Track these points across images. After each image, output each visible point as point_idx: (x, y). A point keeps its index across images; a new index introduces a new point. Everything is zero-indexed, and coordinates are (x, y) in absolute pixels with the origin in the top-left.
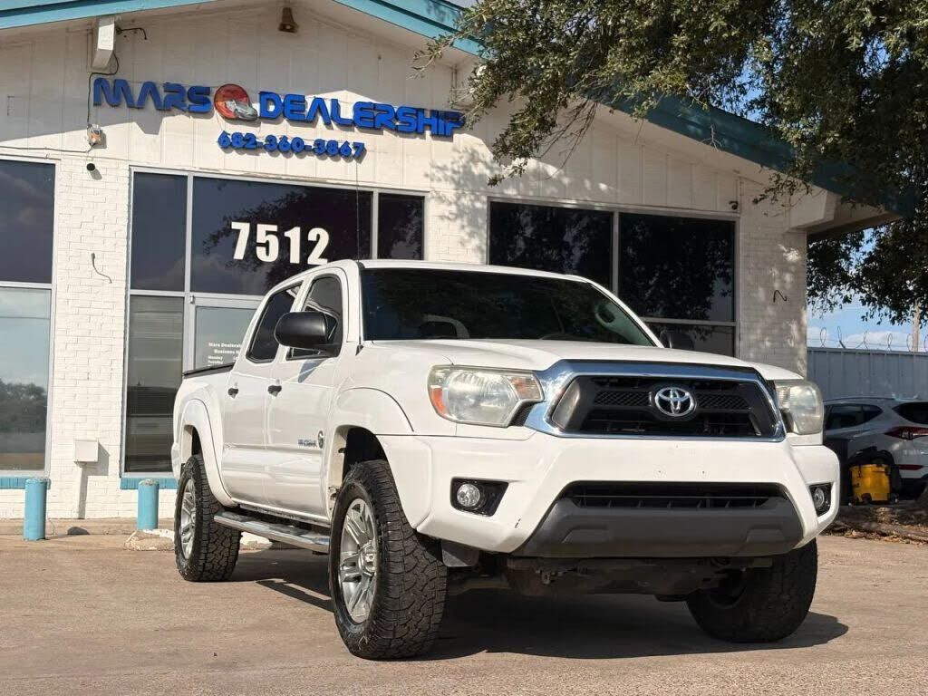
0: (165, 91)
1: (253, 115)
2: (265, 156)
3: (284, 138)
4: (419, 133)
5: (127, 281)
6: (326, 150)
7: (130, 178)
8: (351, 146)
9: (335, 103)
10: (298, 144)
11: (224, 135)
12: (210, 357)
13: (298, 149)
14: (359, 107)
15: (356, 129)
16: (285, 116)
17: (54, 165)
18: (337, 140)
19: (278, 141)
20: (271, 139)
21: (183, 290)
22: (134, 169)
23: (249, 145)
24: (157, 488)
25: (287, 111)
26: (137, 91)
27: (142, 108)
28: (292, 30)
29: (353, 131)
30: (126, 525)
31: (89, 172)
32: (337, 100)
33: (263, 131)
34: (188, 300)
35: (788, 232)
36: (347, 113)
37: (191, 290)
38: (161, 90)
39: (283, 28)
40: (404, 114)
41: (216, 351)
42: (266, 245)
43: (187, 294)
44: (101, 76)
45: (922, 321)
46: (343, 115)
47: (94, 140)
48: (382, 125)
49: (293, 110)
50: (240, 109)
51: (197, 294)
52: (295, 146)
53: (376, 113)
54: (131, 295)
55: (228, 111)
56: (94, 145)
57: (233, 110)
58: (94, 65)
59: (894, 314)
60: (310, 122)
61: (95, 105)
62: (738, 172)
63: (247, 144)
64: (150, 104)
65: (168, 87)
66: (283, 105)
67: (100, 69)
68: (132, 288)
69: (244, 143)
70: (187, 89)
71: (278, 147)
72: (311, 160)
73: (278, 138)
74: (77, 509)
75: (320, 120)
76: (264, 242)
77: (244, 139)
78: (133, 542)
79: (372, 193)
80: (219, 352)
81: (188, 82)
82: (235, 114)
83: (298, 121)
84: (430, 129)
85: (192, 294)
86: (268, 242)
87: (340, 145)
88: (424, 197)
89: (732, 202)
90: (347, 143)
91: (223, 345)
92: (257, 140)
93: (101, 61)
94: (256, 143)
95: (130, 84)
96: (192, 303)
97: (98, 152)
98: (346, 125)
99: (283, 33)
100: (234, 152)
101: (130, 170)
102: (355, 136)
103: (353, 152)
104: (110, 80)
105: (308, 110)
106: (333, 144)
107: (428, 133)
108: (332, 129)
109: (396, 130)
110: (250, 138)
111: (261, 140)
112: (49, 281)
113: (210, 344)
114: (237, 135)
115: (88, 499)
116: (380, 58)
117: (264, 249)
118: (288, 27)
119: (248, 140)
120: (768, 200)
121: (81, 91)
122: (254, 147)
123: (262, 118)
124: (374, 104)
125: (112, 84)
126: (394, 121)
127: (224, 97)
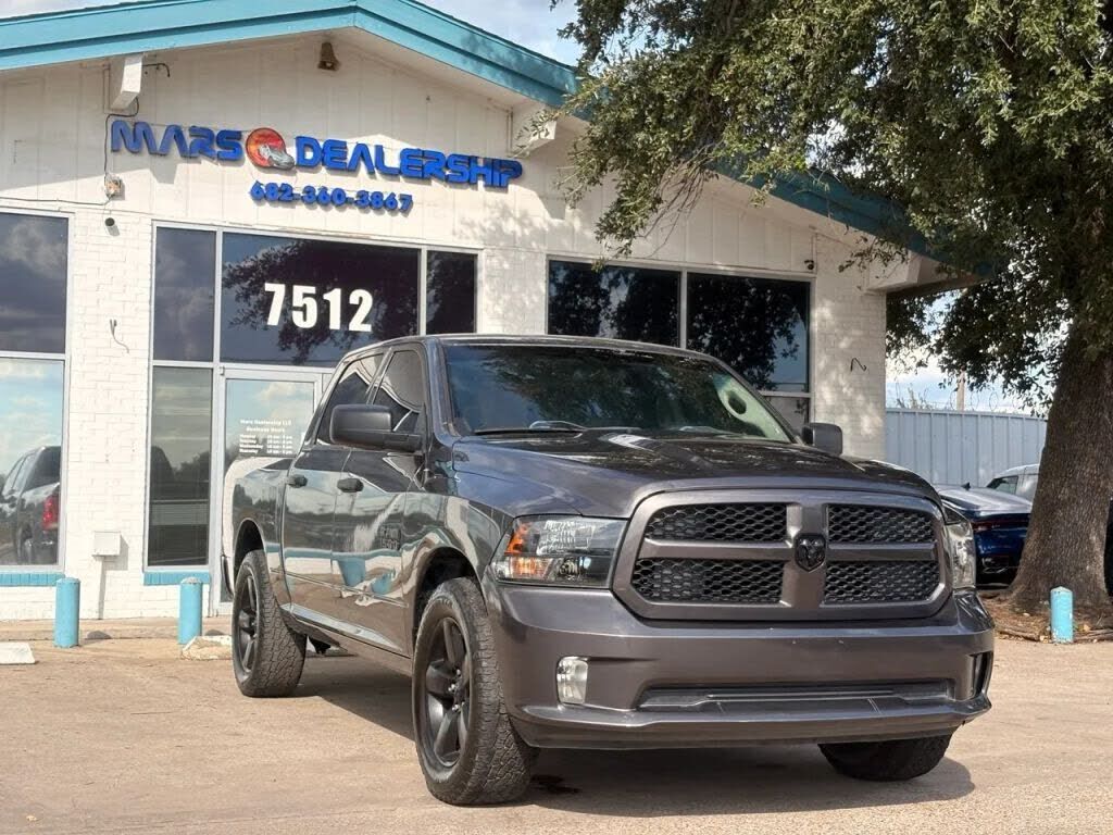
0: (191, 136)
1: (289, 163)
2: (301, 208)
3: (324, 190)
4: (472, 183)
5: (149, 350)
6: (369, 202)
7: (152, 233)
8: (397, 198)
9: (379, 150)
10: (339, 196)
11: (257, 186)
12: (242, 436)
13: (338, 202)
14: (406, 155)
16: (324, 164)
17: (67, 219)
18: (381, 191)
19: (317, 193)
20: (309, 190)
21: (211, 360)
22: (157, 224)
23: (285, 197)
25: (327, 158)
27: (165, 155)
28: (332, 68)
29: (399, 180)
31: (108, 228)
32: (381, 147)
33: (300, 181)
34: (217, 372)
35: (866, 294)
37: (221, 361)
38: (186, 134)
39: (323, 65)
40: (456, 162)
41: (248, 429)
42: (304, 309)
43: (216, 365)
44: (120, 118)
45: (1006, 390)
46: (388, 164)
47: (112, 192)
48: (431, 174)
49: (332, 156)
50: (275, 157)
51: (227, 365)
52: (335, 198)
53: (424, 161)
54: (154, 367)
55: (263, 159)
56: (112, 197)
57: (267, 158)
58: (112, 107)
59: (972, 380)
60: (352, 170)
61: (113, 151)
62: (814, 228)
63: (283, 195)
64: (175, 149)
65: (193, 130)
66: (323, 151)
67: (122, 110)
68: (154, 358)
69: (280, 194)
70: (216, 133)
71: (317, 198)
72: (352, 213)
73: (316, 188)
74: (96, 608)
75: (363, 168)
76: (301, 305)
77: (280, 190)
79: (420, 250)
80: (251, 430)
81: (217, 127)
82: (269, 162)
84: (484, 179)
85: (222, 364)
86: (305, 305)
87: (385, 197)
88: (476, 255)
89: (807, 262)
90: (393, 195)
91: (257, 422)
92: (294, 192)
93: (123, 102)
94: (292, 194)
95: (152, 127)
96: (222, 375)
97: (117, 204)
98: (391, 174)
99: (322, 70)
100: (267, 204)
101: (152, 225)
102: (401, 187)
103: (400, 205)
104: (129, 123)
105: (349, 157)
106: (378, 195)
107: (481, 183)
108: (375, 178)
109: (447, 180)
110: (286, 189)
111: (298, 190)
112: (64, 352)
113: (243, 421)
114: (272, 186)
115: (108, 597)
116: (428, 99)
117: (301, 314)
118: (329, 65)
119: (285, 191)
120: (854, 267)
121: (96, 134)
122: (291, 199)
123: (298, 166)
124: (423, 152)
125: (132, 127)
126: (444, 170)
127: (257, 142)
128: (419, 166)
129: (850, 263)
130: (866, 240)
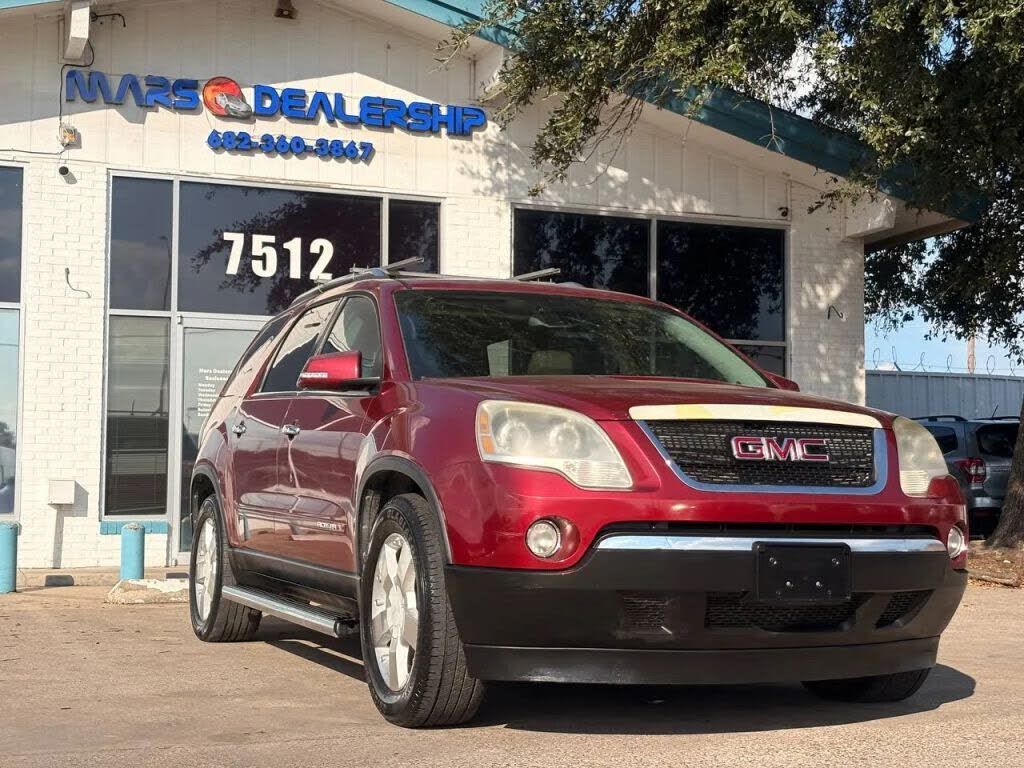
0: (147, 85)
1: (247, 112)
2: (260, 157)
3: (282, 138)
4: (433, 131)
5: (105, 299)
6: (329, 150)
7: (108, 182)
8: (357, 146)
9: (339, 97)
10: (298, 144)
11: (215, 133)
12: (200, 385)
13: (297, 150)
14: (366, 103)
15: (363, 127)
16: (282, 114)
17: (22, 169)
18: (341, 139)
19: (276, 141)
20: (267, 139)
21: (169, 309)
22: (112, 173)
23: (242, 146)
24: (143, 532)
25: (286, 108)
26: (115, 85)
27: (121, 104)
28: (290, 16)
29: (360, 128)
30: (107, 575)
31: (61, 176)
32: (341, 95)
33: (258, 130)
34: (175, 320)
35: (843, 241)
36: (353, 109)
37: (179, 310)
38: (142, 84)
39: (280, 14)
40: (417, 110)
41: (207, 378)
42: (263, 258)
43: (174, 313)
44: (74, 68)
46: (348, 112)
47: (67, 141)
48: (393, 123)
49: (292, 105)
50: (232, 105)
51: (184, 314)
52: (294, 147)
53: (385, 109)
54: (111, 315)
55: (220, 108)
56: (68, 146)
57: (223, 106)
58: (66, 56)
60: (312, 119)
61: (68, 100)
62: (788, 175)
63: (241, 145)
64: (131, 99)
65: (151, 81)
66: (281, 99)
67: (75, 60)
68: (111, 308)
69: (237, 143)
70: (172, 82)
71: (275, 147)
72: (312, 161)
73: (275, 137)
74: (50, 556)
75: (323, 117)
76: (260, 254)
77: (237, 139)
78: (117, 595)
79: (382, 199)
80: (210, 379)
81: (173, 75)
82: (226, 110)
83: (299, 118)
84: (447, 127)
85: (180, 313)
86: (264, 255)
87: (345, 145)
88: (439, 204)
89: (781, 209)
90: (353, 143)
91: (215, 371)
92: (252, 140)
93: (75, 51)
94: (250, 143)
95: (108, 78)
96: (180, 323)
97: (73, 153)
98: (352, 122)
99: (279, 18)
100: (226, 153)
101: (108, 174)
102: (361, 135)
103: (360, 153)
104: (84, 73)
105: (308, 105)
106: (338, 143)
107: (444, 131)
108: (337, 126)
109: (408, 129)
110: (244, 137)
111: (257, 139)
112: (19, 301)
113: (201, 370)
114: (229, 135)
115: (64, 546)
116: (389, 47)
117: (260, 263)
118: (286, 13)
119: (242, 140)
120: (824, 207)
121: (52, 83)
122: (249, 147)
123: (255, 114)
124: (384, 100)
125: (86, 77)
126: (405, 118)
127: (214, 91)
128: (379, 115)
129: (820, 204)
130: (836, 180)
